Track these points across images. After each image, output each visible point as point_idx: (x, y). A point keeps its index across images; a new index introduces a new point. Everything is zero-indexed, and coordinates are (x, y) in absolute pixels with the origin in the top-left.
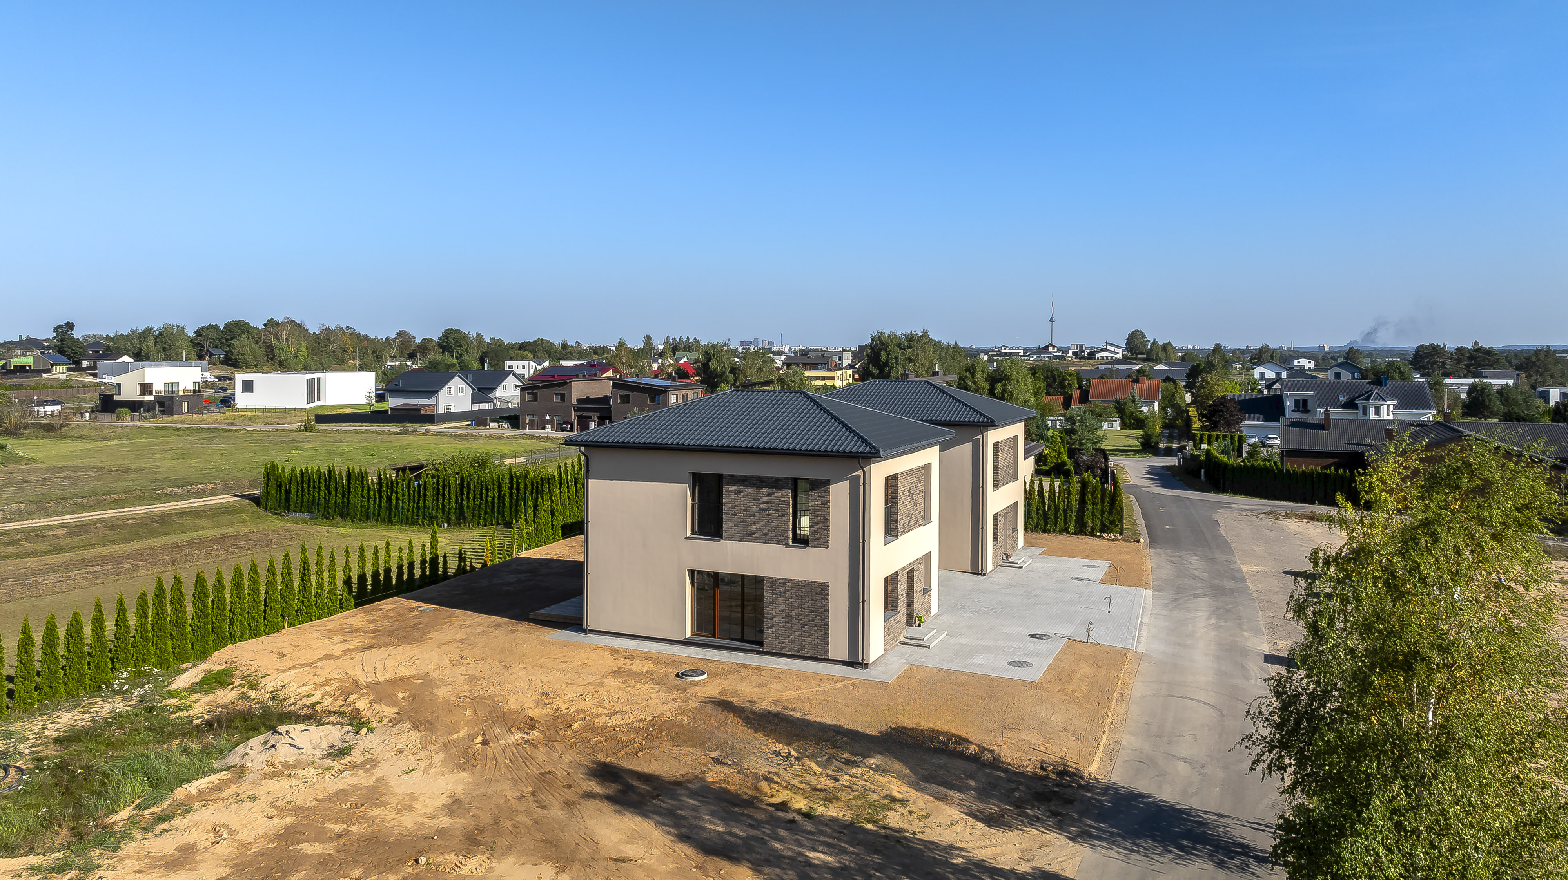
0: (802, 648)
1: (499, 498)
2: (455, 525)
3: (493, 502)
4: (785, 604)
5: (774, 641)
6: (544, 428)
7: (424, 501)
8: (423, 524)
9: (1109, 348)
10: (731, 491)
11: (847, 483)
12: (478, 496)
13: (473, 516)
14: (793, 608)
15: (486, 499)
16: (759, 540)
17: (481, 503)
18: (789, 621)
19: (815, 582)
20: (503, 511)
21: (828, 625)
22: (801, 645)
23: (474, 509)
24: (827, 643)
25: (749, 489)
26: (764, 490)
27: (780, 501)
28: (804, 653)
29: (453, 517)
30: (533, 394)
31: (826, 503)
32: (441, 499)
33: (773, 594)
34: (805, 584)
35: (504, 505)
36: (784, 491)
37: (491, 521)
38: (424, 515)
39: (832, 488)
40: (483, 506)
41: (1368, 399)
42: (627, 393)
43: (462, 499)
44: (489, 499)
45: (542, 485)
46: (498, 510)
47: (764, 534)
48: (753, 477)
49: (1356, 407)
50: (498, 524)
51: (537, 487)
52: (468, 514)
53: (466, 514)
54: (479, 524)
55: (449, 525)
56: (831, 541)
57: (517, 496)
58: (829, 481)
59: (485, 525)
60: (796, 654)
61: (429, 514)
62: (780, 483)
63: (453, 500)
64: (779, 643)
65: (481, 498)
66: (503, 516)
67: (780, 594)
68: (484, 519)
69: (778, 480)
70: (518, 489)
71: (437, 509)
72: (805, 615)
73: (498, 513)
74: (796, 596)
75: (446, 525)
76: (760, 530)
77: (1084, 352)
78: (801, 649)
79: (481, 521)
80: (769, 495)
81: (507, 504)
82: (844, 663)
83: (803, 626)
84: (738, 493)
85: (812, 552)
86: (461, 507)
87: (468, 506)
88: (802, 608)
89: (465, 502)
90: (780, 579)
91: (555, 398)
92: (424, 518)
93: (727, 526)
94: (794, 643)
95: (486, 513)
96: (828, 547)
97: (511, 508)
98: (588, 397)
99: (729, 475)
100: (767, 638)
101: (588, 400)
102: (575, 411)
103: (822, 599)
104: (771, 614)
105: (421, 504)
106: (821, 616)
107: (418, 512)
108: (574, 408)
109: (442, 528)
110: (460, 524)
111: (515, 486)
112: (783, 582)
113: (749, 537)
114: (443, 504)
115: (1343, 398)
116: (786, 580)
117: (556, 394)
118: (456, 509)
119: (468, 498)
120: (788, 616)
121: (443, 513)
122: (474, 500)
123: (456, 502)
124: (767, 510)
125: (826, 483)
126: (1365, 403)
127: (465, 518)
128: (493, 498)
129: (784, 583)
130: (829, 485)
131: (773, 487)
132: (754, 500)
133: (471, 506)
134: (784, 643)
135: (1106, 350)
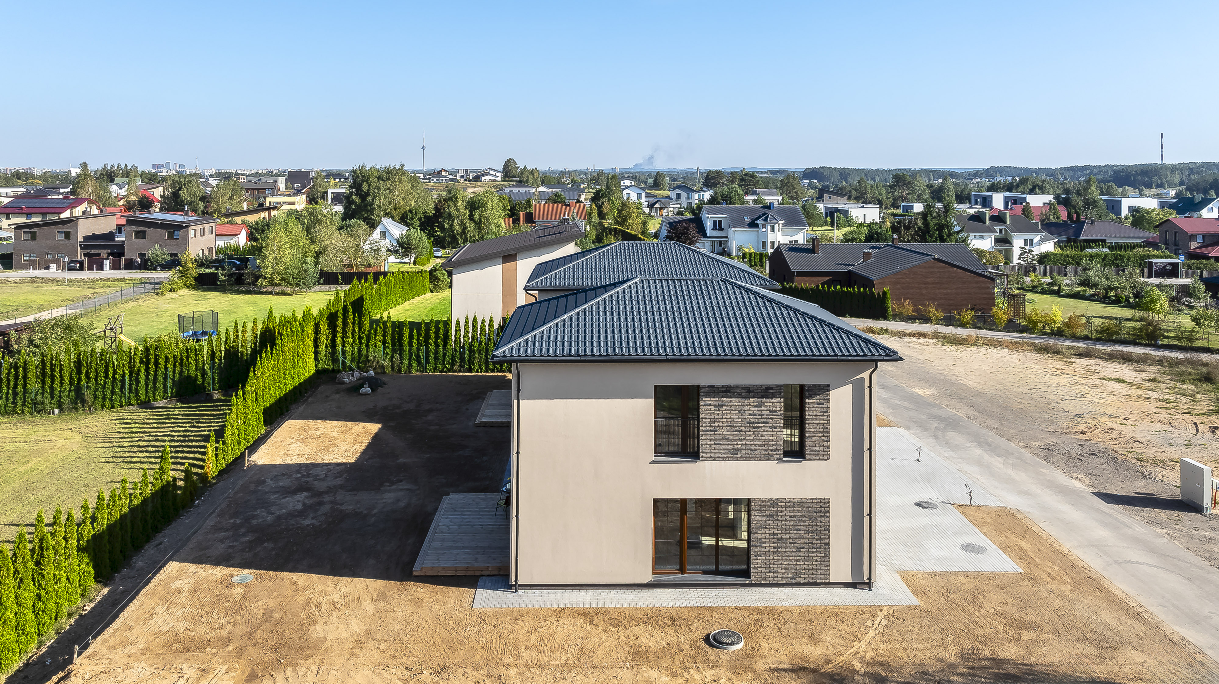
0: (798, 574)
1: (131, 375)
2: (70, 410)
3: (123, 381)
4: (778, 527)
5: (764, 570)
6: (47, 268)
7: (25, 386)
8: (23, 412)
9: (492, 172)
10: (710, 404)
11: (849, 388)
12: (102, 374)
13: (96, 397)
14: (786, 531)
15: (114, 378)
16: (745, 458)
17: (105, 383)
18: (781, 546)
19: (813, 499)
20: (137, 390)
21: (828, 545)
22: (797, 571)
23: (96, 390)
24: (828, 565)
25: (735, 401)
26: (751, 401)
27: (770, 411)
28: (799, 580)
29: (66, 402)
30: (30, 232)
31: (826, 411)
32: (48, 381)
33: (762, 517)
34: (801, 502)
35: (138, 382)
36: (775, 400)
37: (121, 401)
38: (25, 401)
39: (834, 394)
40: (109, 386)
41: (766, 220)
42: (143, 229)
43: (79, 379)
44: (118, 376)
45: (188, 357)
46: (130, 389)
47: (752, 451)
48: (738, 386)
49: (757, 226)
50: (130, 404)
51: (182, 360)
52: (88, 395)
53: (86, 397)
54: (103, 406)
55: (61, 410)
56: (832, 452)
57: (156, 371)
58: (829, 386)
59: (113, 407)
60: (790, 582)
61: (32, 400)
62: (771, 391)
63: (67, 379)
64: (770, 572)
65: (106, 377)
66: (137, 395)
67: (771, 516)
68: (111, 400)
69: (768, 388)
70: (157, 364)
71: (43, 394)
72: (801, 537)
73: (130, 391)
74: (791, 517)
75: (57, 411)
76: (748, 446)
77: (469, 175)
78: (797, 576)
79: (107, 403)
80: (758, 406)
81: (142, 381)
82: (847, 585)
83: (799, 549)
84: (719, 406)
85: (808, 466)
86: (78, 389)
87: (88, 387)
88: (797, 530)
89: (84, 382)
90: (771, 499)
91: (60, 236)
92: (24, 404)
93: (705, 443)
94: (787, 570)
95: (113, 392)
96: (828, 458)
97: (147, 386)
98: (94, 234)
99: (708, 386)
100: (756, 569)
101: (94, 237)
102: (81, 248)
103: (821, 516)
104: (761, 540)
105: (20, 389)
106: (820, 536)
107: (14, 399)
108: (81, 245)
109: (51, 415)
110: (76, 409)
111: (152, 360)
112: (774, 503)
113: (733, 455)
114: (52, 388)
115: (747, 219)
116: (778, 500)
117: (58, 232)
118: (70, 391)
119: (88, 377)
120: (780, 540)
121: (52, 397)
122: (96, 380)
123: (71, 383)
124: (755, 423)
125: (826, 389)
126: (764, 222)
127: (83, 401)
128: (123, 376)
129: (776, 504)
130: (829, 391)
131: (762, 397)
132: (739, 412)
133: (92, 387)
134: (776, 571)
135: (489, 174)
